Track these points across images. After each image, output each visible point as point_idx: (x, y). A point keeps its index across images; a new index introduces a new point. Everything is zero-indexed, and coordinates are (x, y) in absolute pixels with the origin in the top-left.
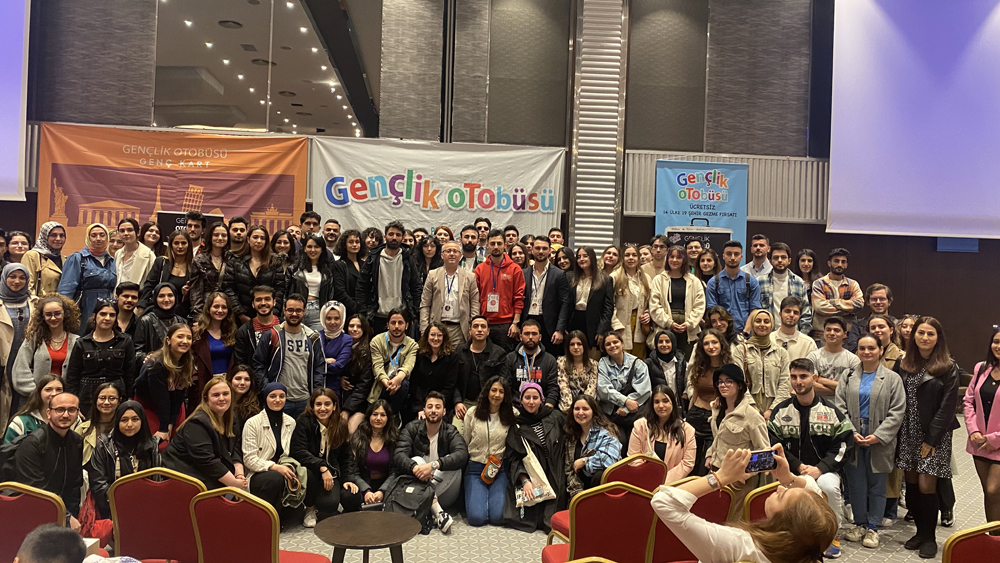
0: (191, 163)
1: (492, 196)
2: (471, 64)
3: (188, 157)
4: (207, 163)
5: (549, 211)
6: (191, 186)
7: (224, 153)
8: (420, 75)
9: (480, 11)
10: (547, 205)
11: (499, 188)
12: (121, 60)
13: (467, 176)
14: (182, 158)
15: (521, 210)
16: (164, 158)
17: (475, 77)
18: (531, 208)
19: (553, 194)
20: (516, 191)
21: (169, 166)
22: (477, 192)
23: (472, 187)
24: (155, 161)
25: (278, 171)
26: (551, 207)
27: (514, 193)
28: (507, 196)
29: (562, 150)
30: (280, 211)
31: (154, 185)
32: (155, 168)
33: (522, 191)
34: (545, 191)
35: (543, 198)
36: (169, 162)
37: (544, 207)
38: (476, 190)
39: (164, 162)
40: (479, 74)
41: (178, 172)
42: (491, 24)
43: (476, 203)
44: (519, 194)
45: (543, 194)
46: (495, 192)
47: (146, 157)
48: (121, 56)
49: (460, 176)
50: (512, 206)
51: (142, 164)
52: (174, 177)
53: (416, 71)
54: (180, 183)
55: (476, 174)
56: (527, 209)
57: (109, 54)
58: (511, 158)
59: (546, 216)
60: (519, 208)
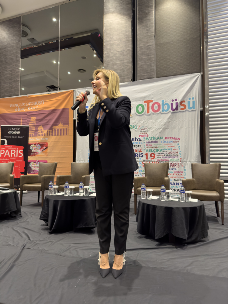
0: (32, 108)
1: (159, 106)
2: (146, 40)
3: (31, 106)
4: (37, 107)
5: (193, 109)
6: (32, 117)
7: (43, 102)
8: (121, 51)
9: (149, 13)
10: (191, 106)
11: (163, 101)
12: (10, 72)
13: (145, 97)
14: (29, 106)
15: (176, 111)
16: (23, 107)
17: (148, 46)
18: (181, 109)
19: (194, 100)
20: (173, 101)
21: (24, 110)
22: (151, 104)
23: (148, 102)
24: (20, 109)
25: (62, 107)
26: (194, 107)
27: (172, 102)
28: (167, 104)
29: (199, 75)
30: (64, 124)
31: (20, 119)
32: (20, 112)
33: (176, 100)
34: (190, 99)
35: (189, 103)
36: (25, 109)
37: (189, 108)
38: (150, 103)
39: (23, 109)
40: (150, 44)
41: (28, 112)
42: (155, 18)
43: (151, 110)
44: (174, 103)
45: (188, 100)
46: (161, 103)
47: (17, 108)
48: (10, 70)
49: (142, 98)
50: (170, 109)
51: (16, 111)
52: (26, 114)
53: (119, 50)
54: (28, 117)
55: (150, 95)
56: (179, 110)
57: (6, 70)
58: (169, 84)
59: (191, 113)
60: (174, 110)
